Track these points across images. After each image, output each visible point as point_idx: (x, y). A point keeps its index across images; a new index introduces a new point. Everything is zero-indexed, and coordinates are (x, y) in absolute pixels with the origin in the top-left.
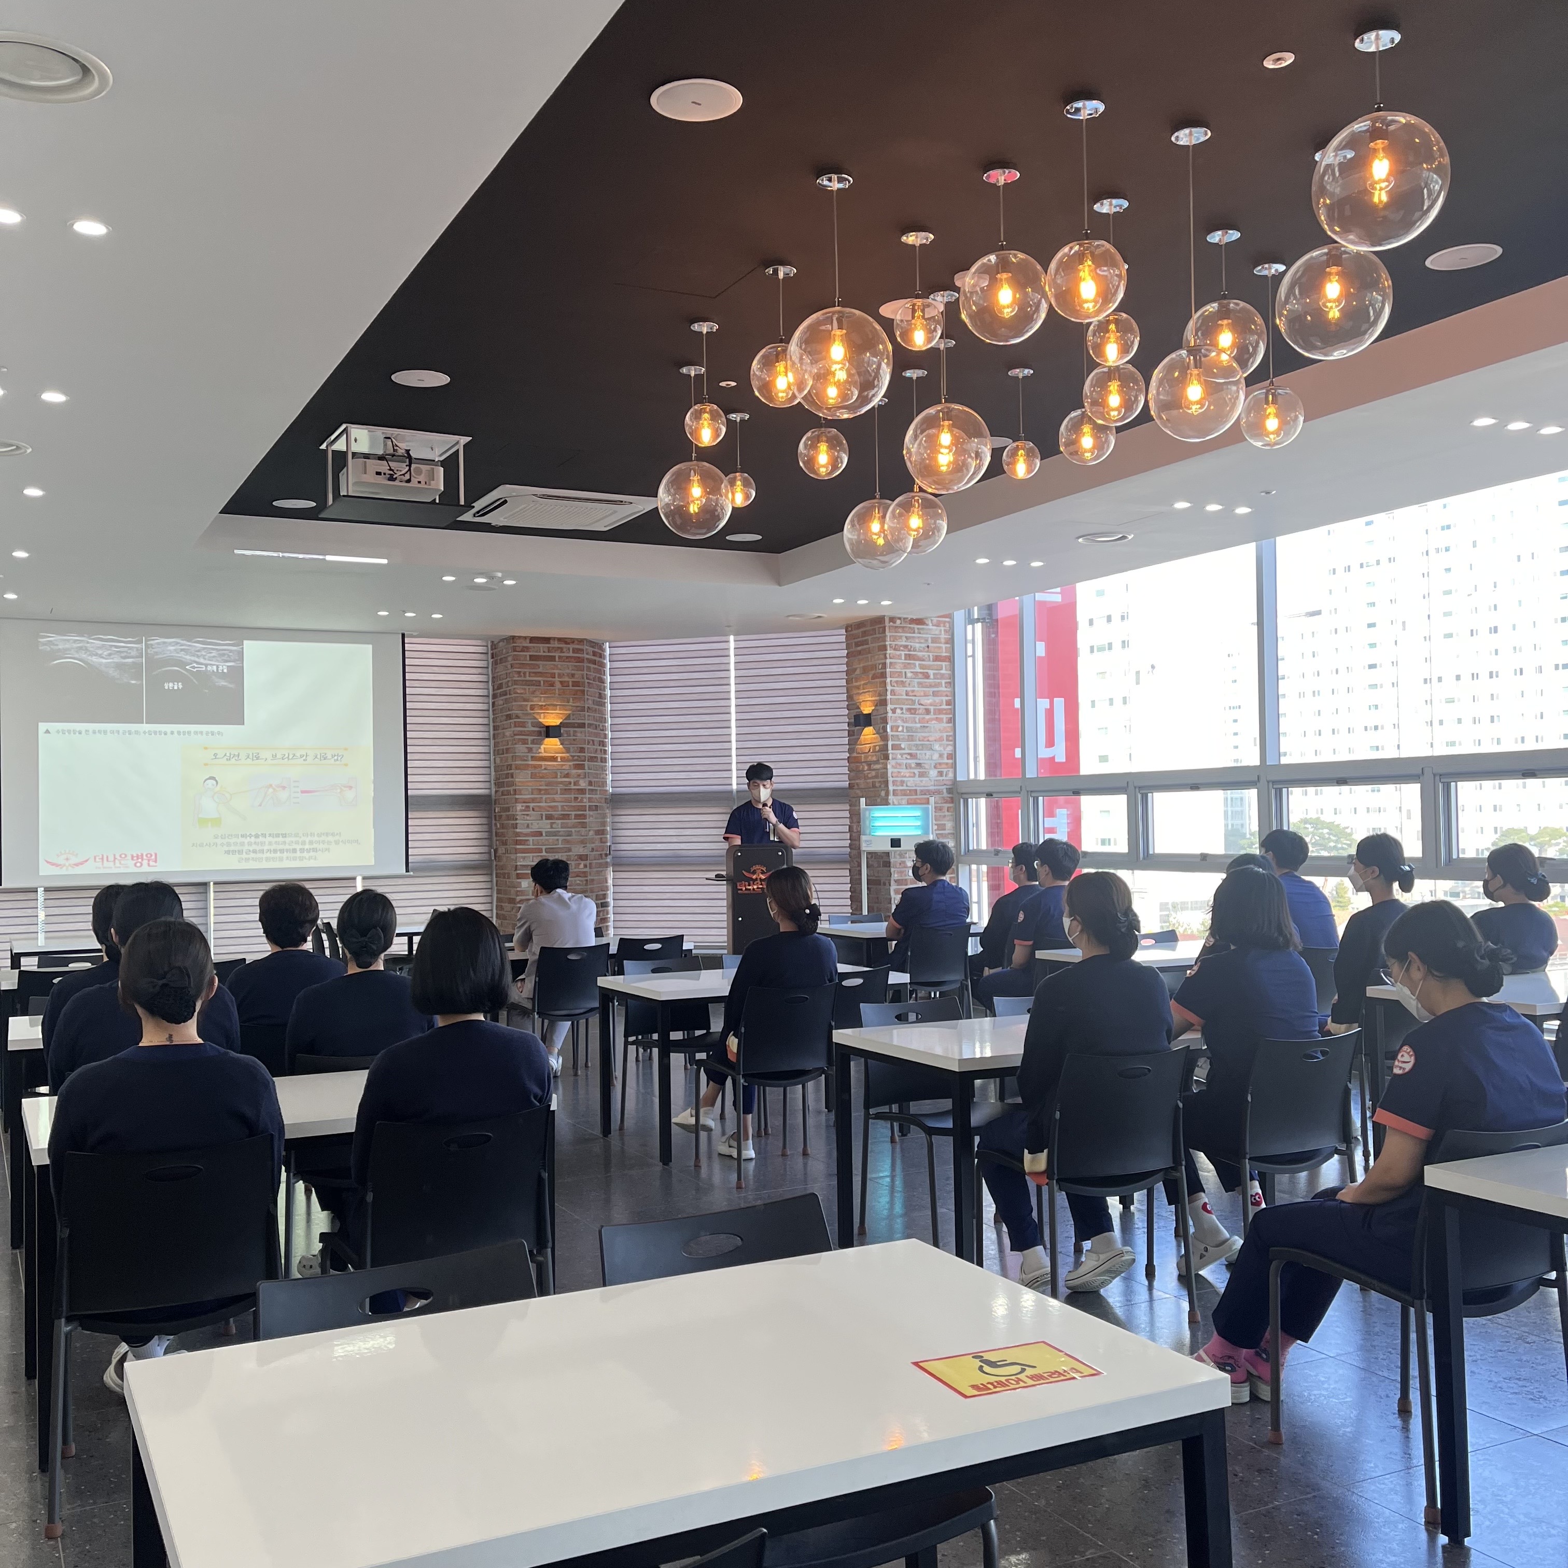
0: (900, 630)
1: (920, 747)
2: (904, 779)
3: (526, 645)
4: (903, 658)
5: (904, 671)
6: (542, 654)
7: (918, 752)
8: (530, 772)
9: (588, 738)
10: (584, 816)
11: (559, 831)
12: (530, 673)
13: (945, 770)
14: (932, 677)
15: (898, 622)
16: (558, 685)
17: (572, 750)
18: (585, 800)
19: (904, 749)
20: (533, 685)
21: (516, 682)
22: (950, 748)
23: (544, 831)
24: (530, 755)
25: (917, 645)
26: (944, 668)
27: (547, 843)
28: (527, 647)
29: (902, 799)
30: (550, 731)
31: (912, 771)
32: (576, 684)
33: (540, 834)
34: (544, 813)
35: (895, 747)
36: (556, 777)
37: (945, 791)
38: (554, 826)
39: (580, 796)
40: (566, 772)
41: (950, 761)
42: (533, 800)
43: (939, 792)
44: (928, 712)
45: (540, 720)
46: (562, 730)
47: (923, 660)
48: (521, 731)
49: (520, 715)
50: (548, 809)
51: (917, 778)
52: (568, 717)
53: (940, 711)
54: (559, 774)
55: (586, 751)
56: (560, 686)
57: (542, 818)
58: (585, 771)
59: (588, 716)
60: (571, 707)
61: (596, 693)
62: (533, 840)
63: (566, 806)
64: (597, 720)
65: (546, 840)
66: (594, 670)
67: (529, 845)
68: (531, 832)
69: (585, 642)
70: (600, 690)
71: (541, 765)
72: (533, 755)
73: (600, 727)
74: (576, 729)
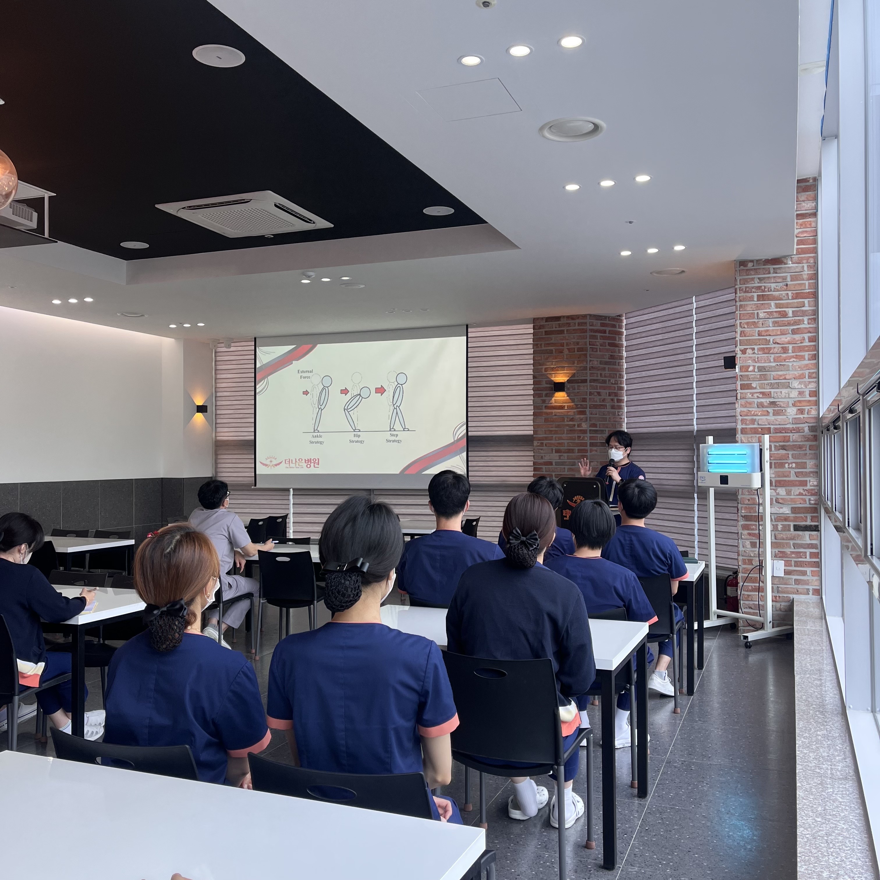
0: (752, 272)
1: (775, 386)
2: (754, 417)
3: (542, 324)
4: (755, 299)
5: (756, 312)
6: (554, 329)
7: (772, 390)
8: (543, 418)
9: (589, 391)
10: (586, 451)
11: (566, 462)
12: (545, 344)
13: (807, 408)
14: (790, 314)
15: (750, 265)
16: (566, 352)
17: (576, 400)
18: (586, 438)
19: (755, 388)
20: (548, 353)
22: (812, 386)
23: (554, 461)
24: (544, 405)
25: (773, 286)
26: (807, 305)
28: (543, 326)
29: (751, 437)
30: (559, 387)
31: (764, 409)
32: (580, 350)
34: (554, 448)
35: (743, 387)
36: (563, 421)
37: (806, 429)
38: (561, 458)
39: (582, 435)
40: (571, 417)
41: (814, 399)
42: (546, 438)
43: (798, 430)
44: (785, 350)
45: (552, 379)
46: (568, 386)
47: (781, 299)
48: (538, 388)
49: (537, 376)
50: (558, 445)
51: (771, 418)
52: (574, 375)
53: (802, 349)
54: (566, 419)
55: (588, 401)
56: (568, 352)
57: (552, 451)
58: (586, 416)
59: (591, 373)
60: (576, 368)
61: (606, 355)
62: (545, 468)
63: (571, 443)
64: (605, 376)
65: (556, 468)
66: (603, 338)
67: (543, 472)
68: (544, 462)
69: (588, 317)
70: (612, 352)
71: (552, 412)
72: (546, 405)
73: (611, 381)
74: (579, 384)
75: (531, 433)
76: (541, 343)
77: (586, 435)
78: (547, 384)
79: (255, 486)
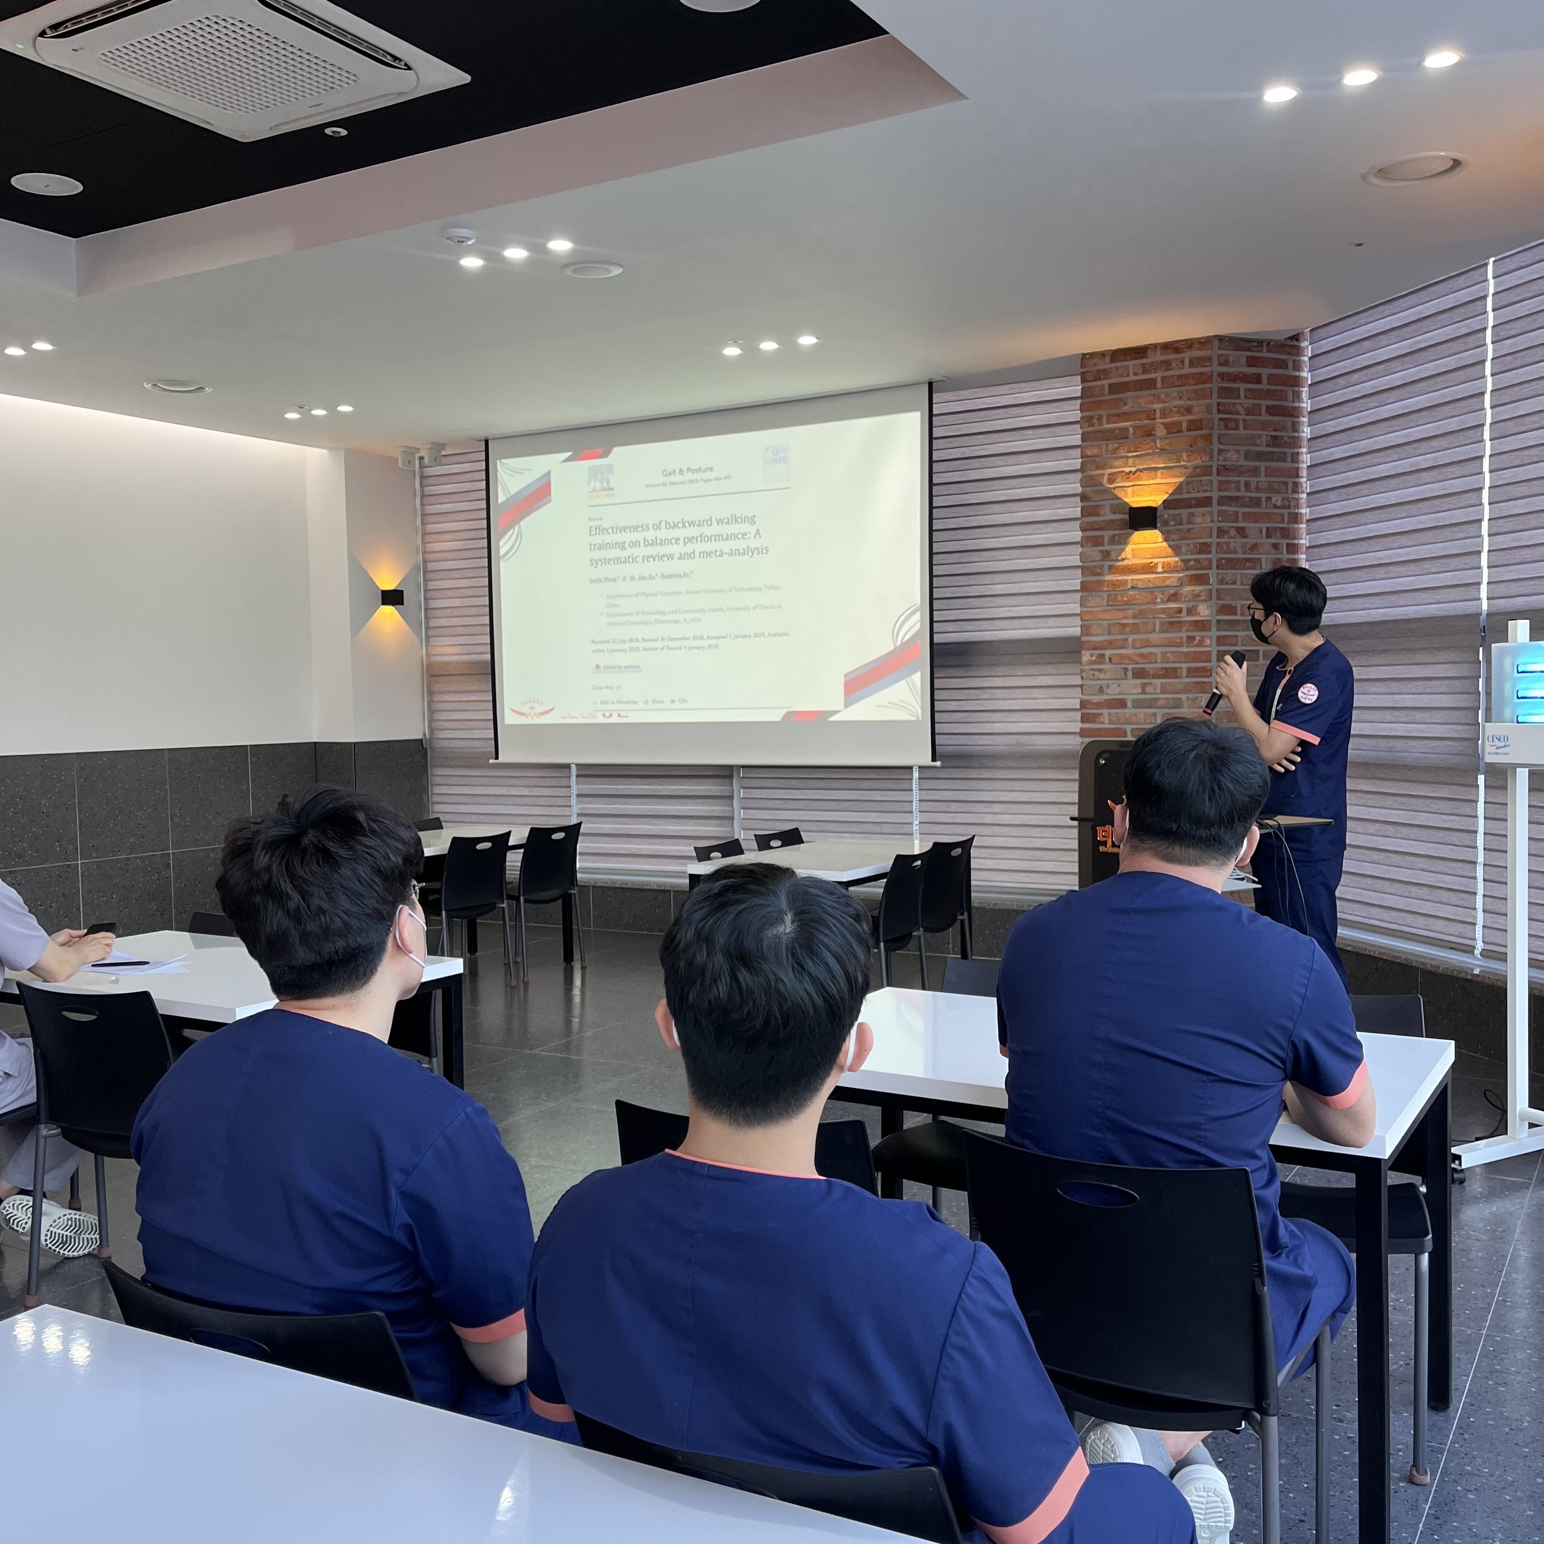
3: (1101, 367)
6: (1132, 378)
8: (1105, 595)
9: (1215, 525)
11: (1159, 699)
12: (1109, 417)
16: (1160, 431)
17: (1184, 549)
18: (1208, 642)
20: (1116, 438)
21: (1085, 437)
23: (1130, 698)
24: (1107, 564)
27: (1133, 719)
28: (1104, 371)
30: (1144, 518)
32: (1194, 425)
33: (1122, 704)
34: (1130, 667)
36: (1153, 601)
38: (1148, 689)
39: (1198, 635)
40: (1172, 591)
42: (1111, 645)
45: (1126, 500)
46: (1166, 514)
48: (1091, 523)
49: (1091, 494)
50: (1136, 658)
52: (1179, 489)
54: (1159, 596)
55: (1214, 551)
56: (1164, 432)
57: (1126, 674)
58: (1210, 587)
59: (1220, 482)
60: (1183, 470)
61: (1260, 436)
62: (1109, 714)
63: (1172, 653)
64: (1258, 489)
65: (1135, 715)
66: (1253, 394)
67: (1103, 723)
68: (1106, 700)
69: (1216, 343)
70: (1275, 430)
71: (1127, 581)
72: (1111, 563)
73: (1274, 500)
74: (1192, 510)
75: (1077, 631)
76: (1101, 412)
77: (1209, 634)
78: (1114, 513)
79: (497, 758)
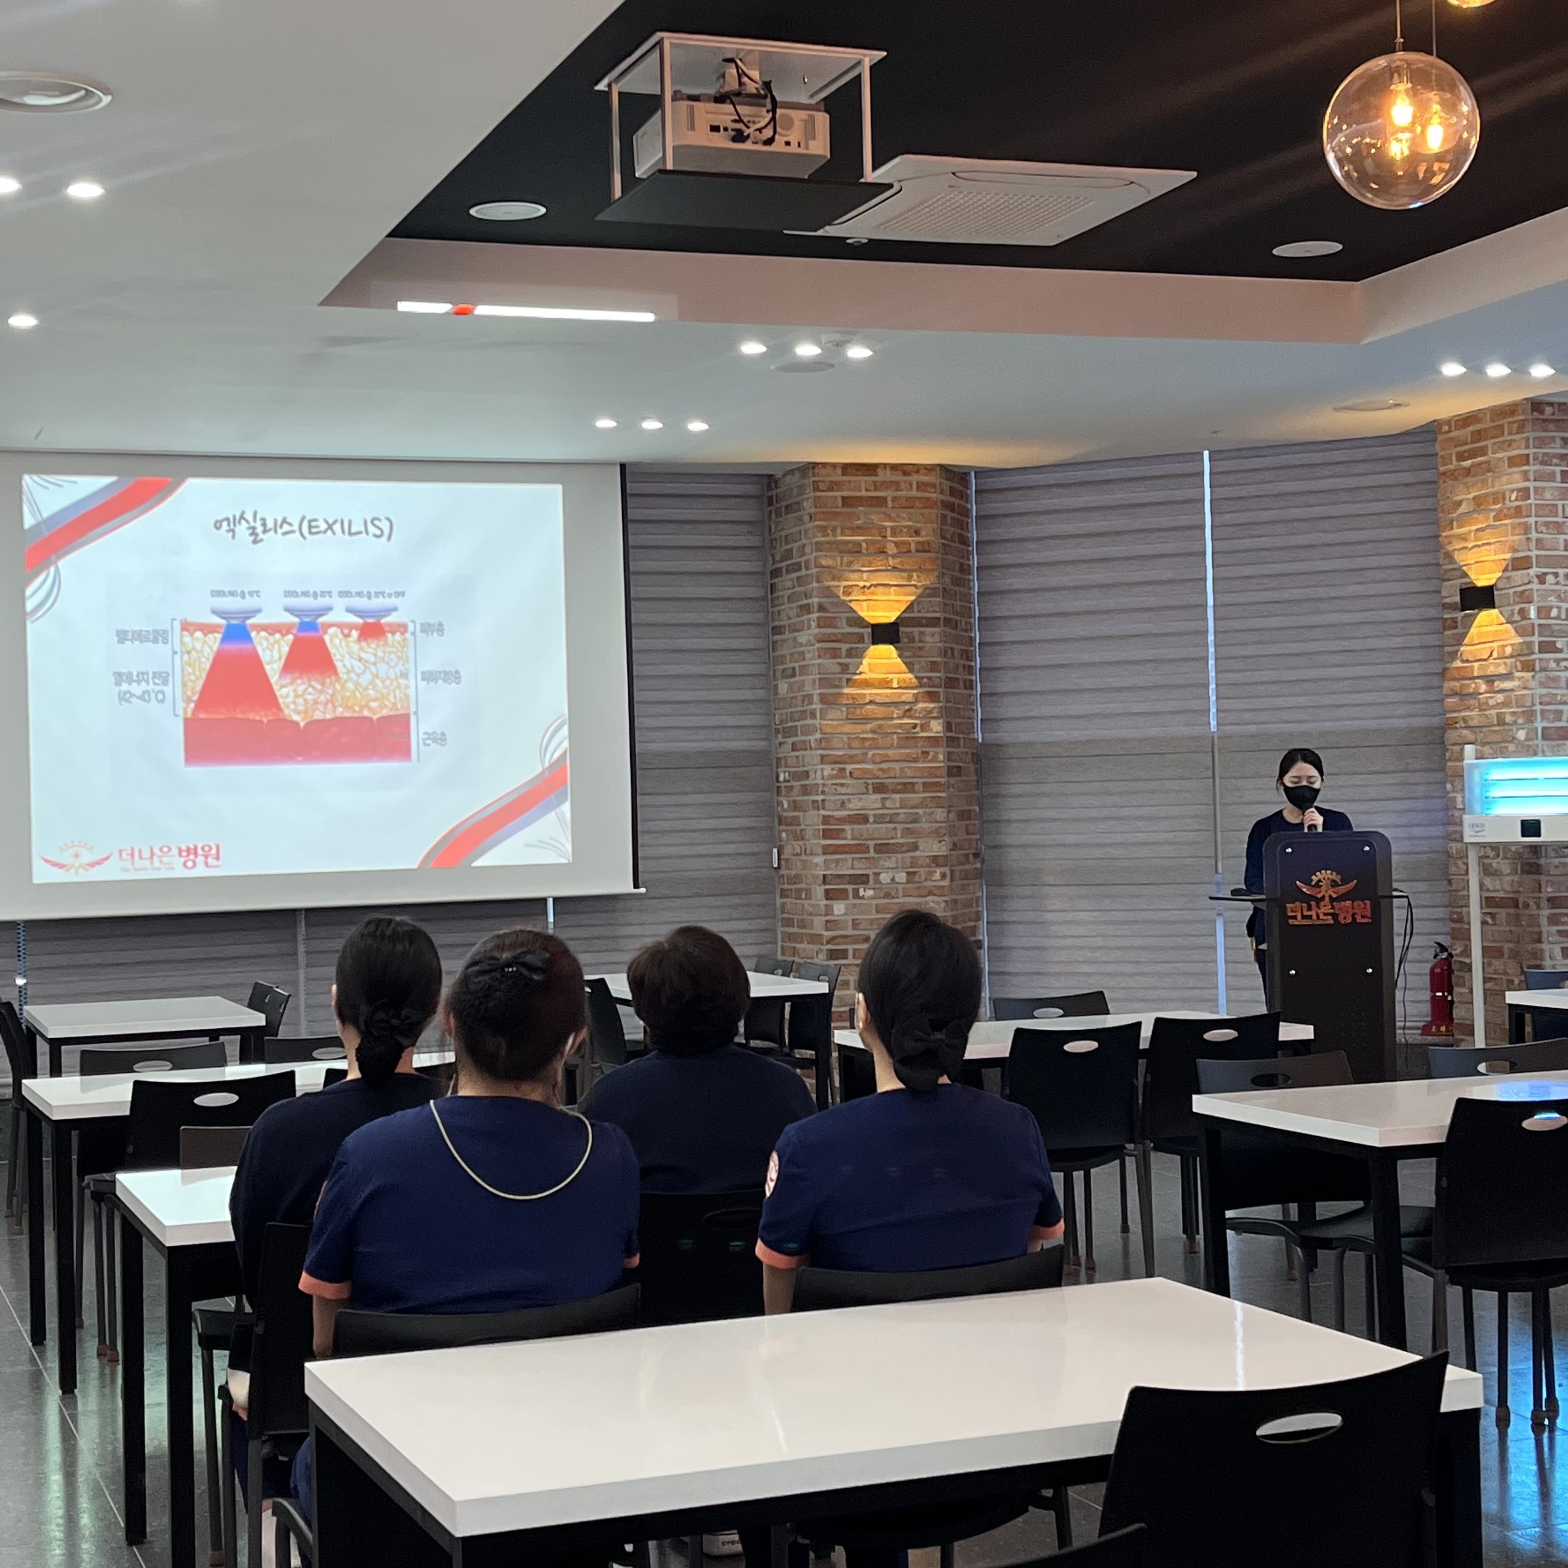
0: (1551, 426)
2: (1560, 707)
3: (835, 479)
4: (1558, 478)
5: (1560, 503)
6: (864, 493)
8: (844, 708)
9: (943, 645)
10: (940, 787)
11: (897, 814)
12: (843, 528)
15: (1549, 410)
16: (891, 549)
17: (917, 667)
18: (942, 757)
19: (1560, 651)
20: (850, 552)
21: (819, 547)
24: (844, 677)
27: (877, 835)
28: (837, 483)
30: (878, 634)
32: (923, 547)
33: (864, 819)
34: (871, 782)
35: (1544, 647)
36: (891, 716)
38: (888, 803)
39: (932, 750)
40: (907, 707)
42: (852, 759)
45: (862, 614)
46: (901, 631)
48: (829, 635)
49: (828, 606)
50: (880, 774)
52: (910, 608)
54: (895, 711)
55: (942, 670)
56: (895, 551)
57: (867, 788)
58: (940, 705)
59: (946, 604)
60: (913, 589)
61: (956, 563)
62: (852, 830)
63: (909, 768)
65: (877, 829)
66: (953, 522)
67: (846, 839)
68: (848, 816)
69: (938, 471)
70: (964, 557)
71: (865, 695)
72: (848, 676)
74: (923, 629)
76: (834, 524)
77: (941, 750)
78: (850, 626)
